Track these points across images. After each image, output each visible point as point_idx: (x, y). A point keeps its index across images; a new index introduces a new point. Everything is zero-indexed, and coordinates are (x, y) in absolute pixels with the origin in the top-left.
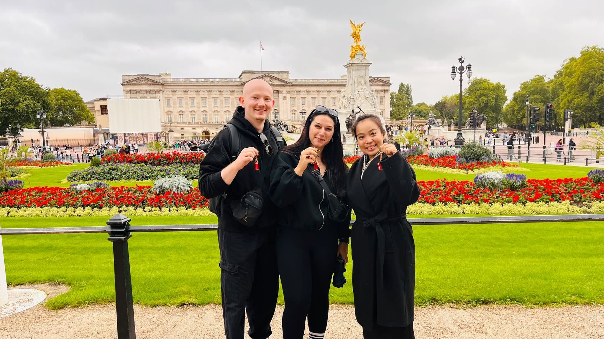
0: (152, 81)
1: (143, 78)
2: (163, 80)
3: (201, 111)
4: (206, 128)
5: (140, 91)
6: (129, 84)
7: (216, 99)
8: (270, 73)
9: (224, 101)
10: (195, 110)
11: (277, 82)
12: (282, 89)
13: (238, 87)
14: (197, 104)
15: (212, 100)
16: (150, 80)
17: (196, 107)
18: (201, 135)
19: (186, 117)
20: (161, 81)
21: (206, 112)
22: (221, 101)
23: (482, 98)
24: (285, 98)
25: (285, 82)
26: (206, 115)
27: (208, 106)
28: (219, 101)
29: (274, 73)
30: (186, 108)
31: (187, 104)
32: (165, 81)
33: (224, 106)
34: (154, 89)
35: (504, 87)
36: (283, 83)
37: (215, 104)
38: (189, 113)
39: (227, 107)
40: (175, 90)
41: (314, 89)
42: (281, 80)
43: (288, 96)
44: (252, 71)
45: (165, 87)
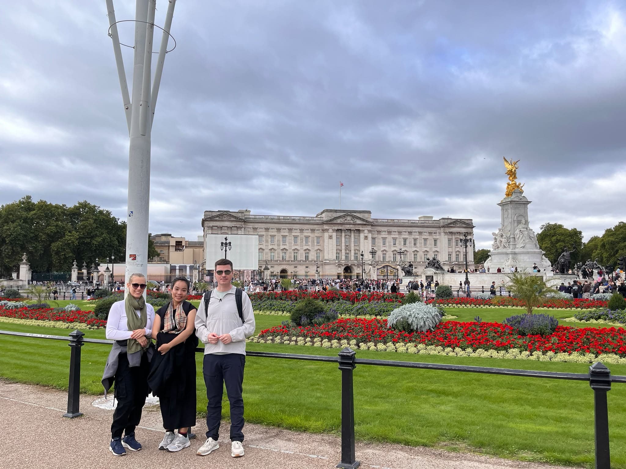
0: (235, 217)
1: (226, 215)
2: (246, 216)
3: (281, 249)
4: (284, 267)
5: (221, 228)
6: (211, 220)
7: (296, 237)
8: (352, 213)
9: (304, 240)
10: (275, 247)
11: (359, 222)
12: (363, 229)
13: (319, 226)
14: (277, 241)
15: (293, 238)
16: (233, 216)
17: (276, 245)
18: (279, 274)
19: (265, 255)
20: (243, 218)
21: (287, 250)
22: (302, 239)
23: (559, 243)
24: (366, 238)
25: (367, 221)
26: (285, 253)
27: (288, 244)
28: (299, 240)
29: (355, 213)
30: (266, 245)
31: (267, 241)
32: (247, 218)
33: (304, 245)
34: (235, 226)
36: (364, 223)
37: (295, 242)
38: (269, 251)
39: (307, 245)
40: (256, 227)
41: (395, 229)
42: (363, 220)
43: (370, 236)
44: (334, 210)
45: (246, 223)
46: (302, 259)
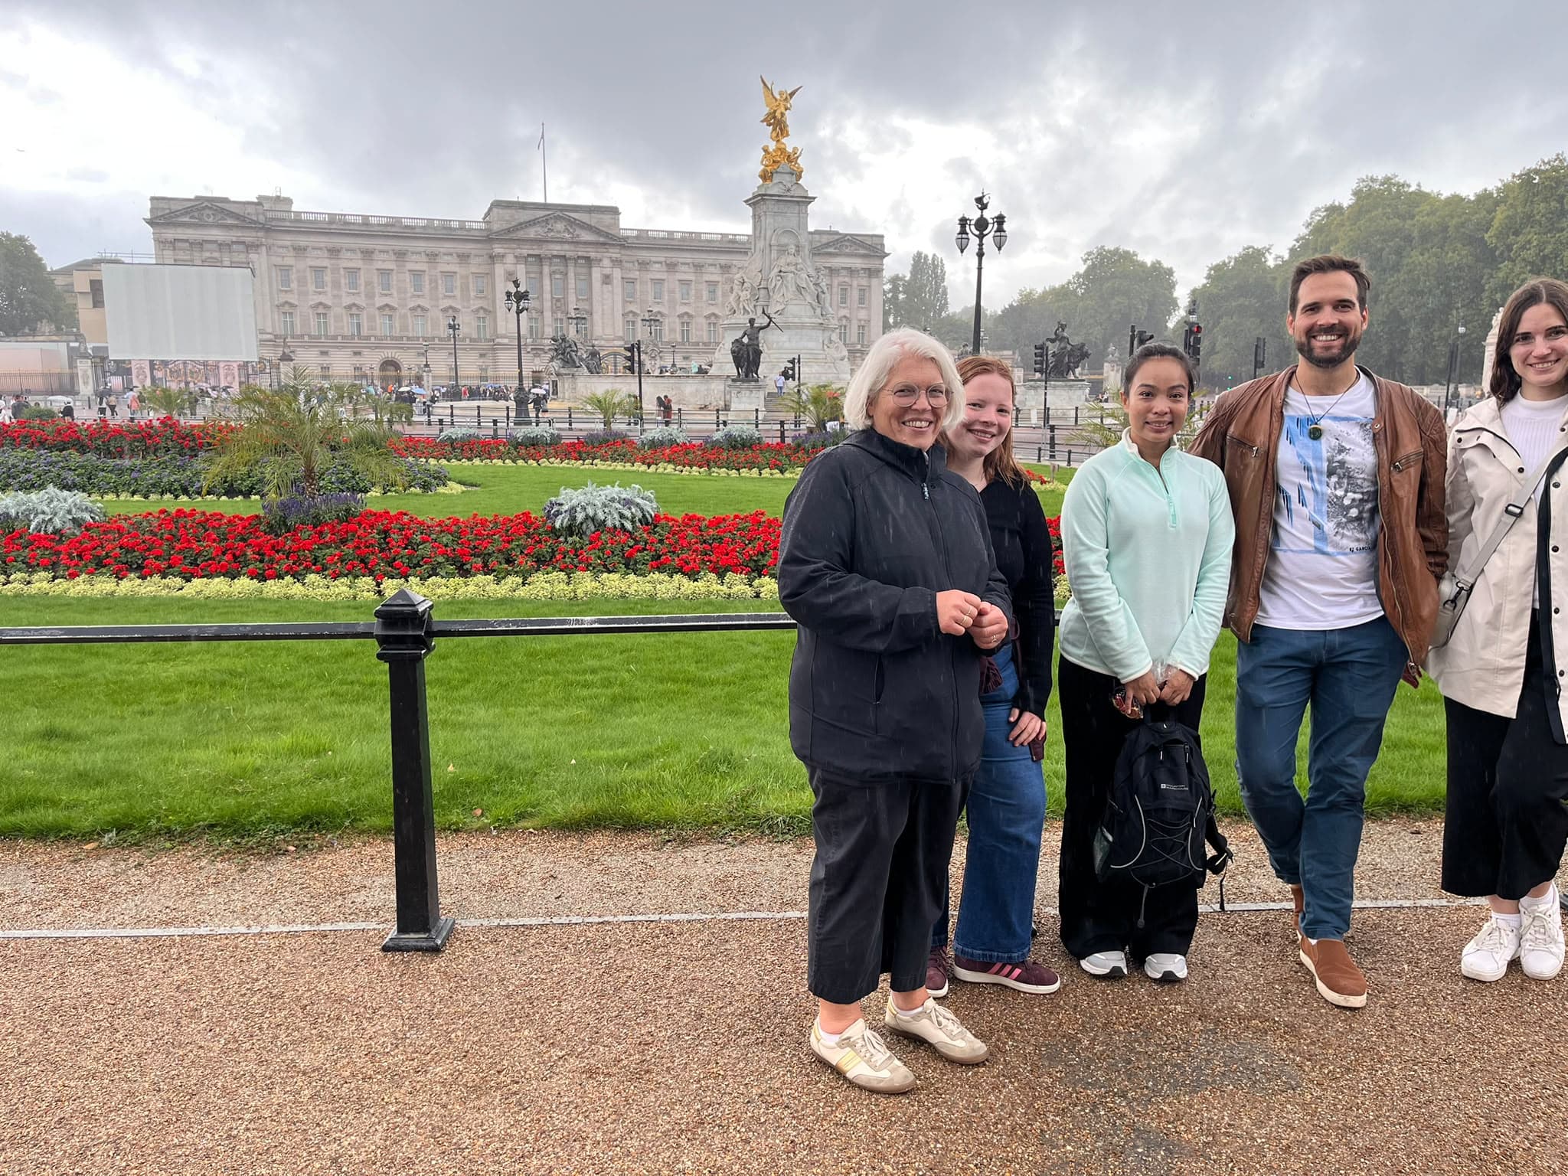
0: (237, 216)
1: (211, 208)
2: (269, 215)
3: (377, 305)
4: (390, 354)
5: (201, 244)
6: (168, 224)
7: (417, 275)
8: (567, 211)
9: (440, 282)
10: (361, 301)
11: (586, 236)
12: (599, 256)
13: (479, 246)
14: (366, 286)
15: (407, 277)
16: (231, 214)
17: (363, 295)
18: (377, 372)
19: (335, 321)
20: (262, 219)
21: (392, 308)
22: (433, 281)
23: (1117, 299)
24: (607, 279)
25: (607, 235)
26: (390, 317)
27: (395, 295)
28: (427, 282)
29: (576, 211)
30: (334, 296)
31: (336, 285)
32: (273, 219)
33: (441, 296)
34: (242, 239)
35: (1170, 272)
36: (602, 239)
37: (418, 287)
38: (344, 311)
39: (450, 297)
40: (302, 244)
41: (687, 257)
42: (597, 231)
43: (617, 274)
44: (518, 203)
45: (274, 235)
46: (436, 333)
